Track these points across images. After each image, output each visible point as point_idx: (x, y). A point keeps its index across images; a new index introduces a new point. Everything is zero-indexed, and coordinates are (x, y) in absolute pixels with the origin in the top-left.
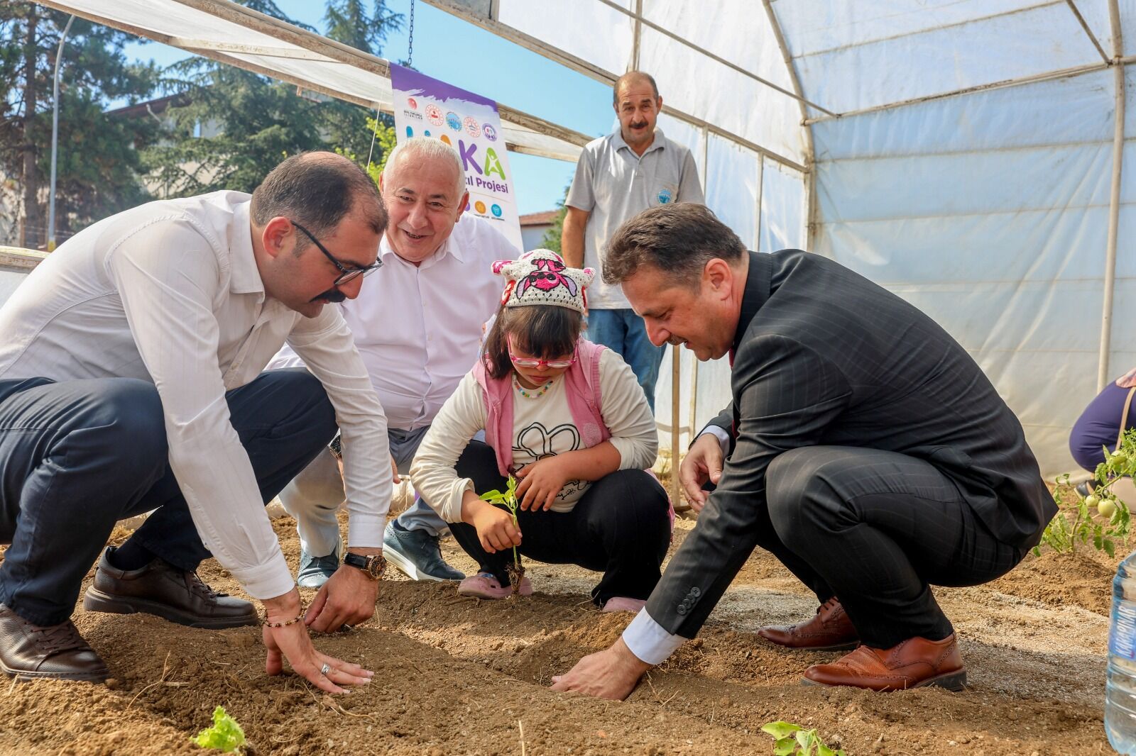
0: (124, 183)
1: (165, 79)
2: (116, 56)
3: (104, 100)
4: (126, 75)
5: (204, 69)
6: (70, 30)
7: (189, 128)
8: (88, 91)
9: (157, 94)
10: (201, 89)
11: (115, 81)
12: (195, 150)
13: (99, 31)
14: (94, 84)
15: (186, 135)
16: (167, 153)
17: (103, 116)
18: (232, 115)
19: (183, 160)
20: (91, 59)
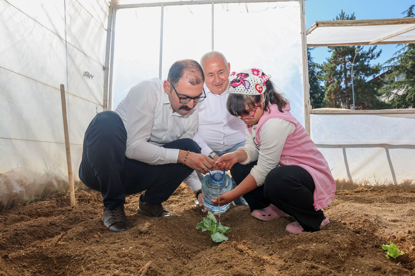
0: (374, 100)
1: (383, 67)
2: (368, 65)
3: (366, 78)
4: (371, 69)
5: (396, 60)
6: (354, 62)
7: (393, 80)
8: (361, 77)
9: (381, 72)
10: (396, 67)
11: (368, 72)
12: (396, 85)
13: (362, 60)
14: (363, 75)
15: (392, 82)
16: (387, 88)
17: (366, 83)
18: (407, 72)
19: (392, 89)
20: (361, 68)
